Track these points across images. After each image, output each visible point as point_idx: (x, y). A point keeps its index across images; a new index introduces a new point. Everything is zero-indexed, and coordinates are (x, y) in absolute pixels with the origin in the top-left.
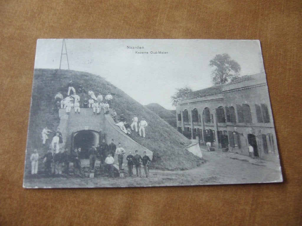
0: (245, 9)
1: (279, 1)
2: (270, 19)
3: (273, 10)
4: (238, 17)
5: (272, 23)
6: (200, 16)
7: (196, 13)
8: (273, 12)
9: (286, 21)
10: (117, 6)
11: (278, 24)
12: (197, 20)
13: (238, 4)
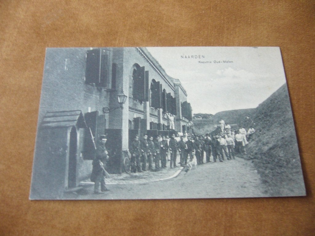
0: (209, 25)
1: (245, 14)
2: (236, 33)
3: (239, 23)
4: (202, 33)
5: (238, 37)
6: (161, 36)
7: (156, 34)
8: (239, 25)
9: (253, 34)
10: (73, 32)
11: (245, 38)
12: (158, 41)
13: (201, 20)
